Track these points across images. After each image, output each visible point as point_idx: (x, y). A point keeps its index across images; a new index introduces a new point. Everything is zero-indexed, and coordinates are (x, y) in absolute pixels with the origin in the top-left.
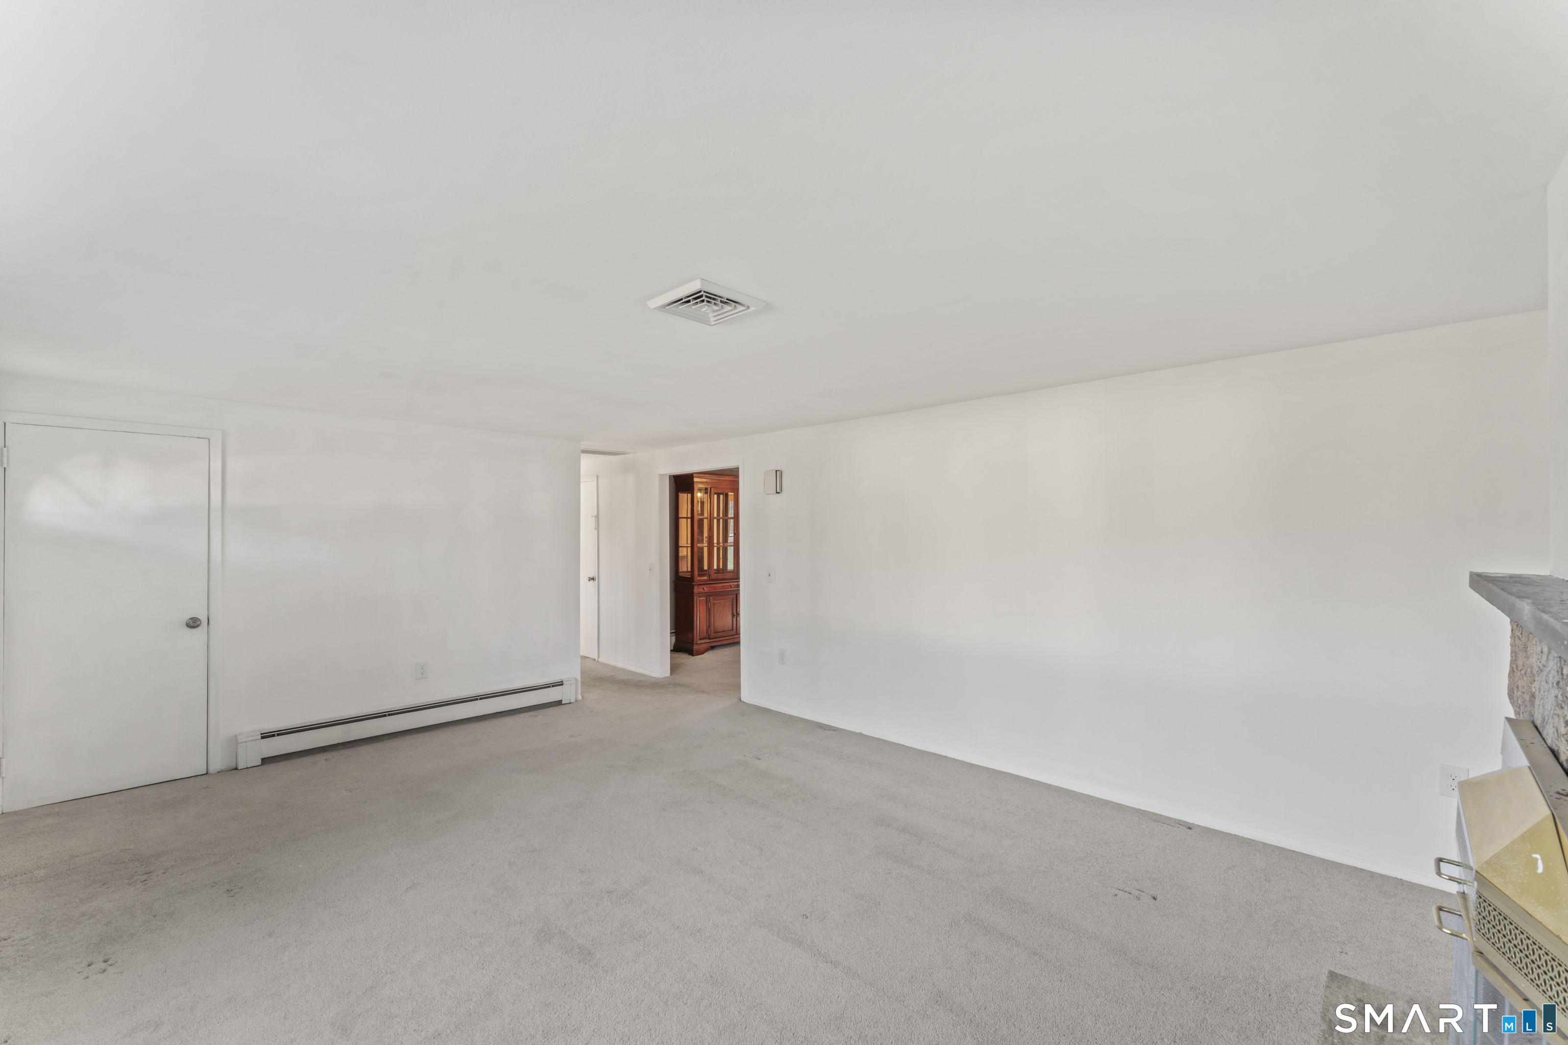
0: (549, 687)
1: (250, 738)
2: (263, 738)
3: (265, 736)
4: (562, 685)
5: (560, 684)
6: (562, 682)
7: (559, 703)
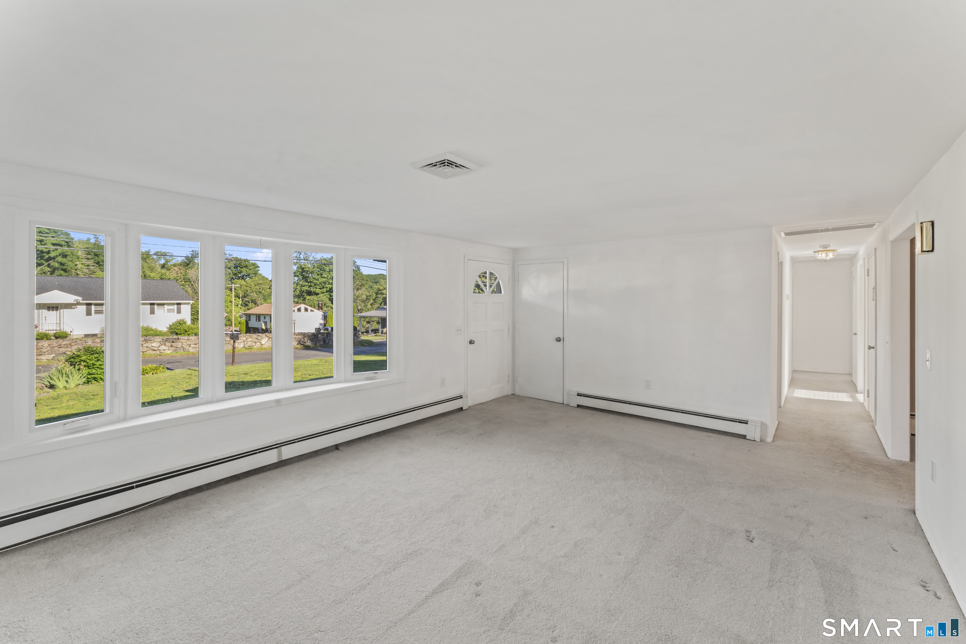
0: (736, 422)
1: (574, 394)
2: (578, 395)
3: (579, 395)
4: (747, 423)
5: (746, 422)
6: (748, 421)
7: (744, 437)
